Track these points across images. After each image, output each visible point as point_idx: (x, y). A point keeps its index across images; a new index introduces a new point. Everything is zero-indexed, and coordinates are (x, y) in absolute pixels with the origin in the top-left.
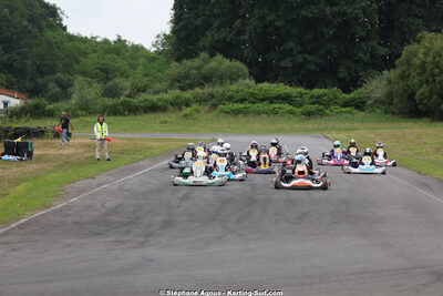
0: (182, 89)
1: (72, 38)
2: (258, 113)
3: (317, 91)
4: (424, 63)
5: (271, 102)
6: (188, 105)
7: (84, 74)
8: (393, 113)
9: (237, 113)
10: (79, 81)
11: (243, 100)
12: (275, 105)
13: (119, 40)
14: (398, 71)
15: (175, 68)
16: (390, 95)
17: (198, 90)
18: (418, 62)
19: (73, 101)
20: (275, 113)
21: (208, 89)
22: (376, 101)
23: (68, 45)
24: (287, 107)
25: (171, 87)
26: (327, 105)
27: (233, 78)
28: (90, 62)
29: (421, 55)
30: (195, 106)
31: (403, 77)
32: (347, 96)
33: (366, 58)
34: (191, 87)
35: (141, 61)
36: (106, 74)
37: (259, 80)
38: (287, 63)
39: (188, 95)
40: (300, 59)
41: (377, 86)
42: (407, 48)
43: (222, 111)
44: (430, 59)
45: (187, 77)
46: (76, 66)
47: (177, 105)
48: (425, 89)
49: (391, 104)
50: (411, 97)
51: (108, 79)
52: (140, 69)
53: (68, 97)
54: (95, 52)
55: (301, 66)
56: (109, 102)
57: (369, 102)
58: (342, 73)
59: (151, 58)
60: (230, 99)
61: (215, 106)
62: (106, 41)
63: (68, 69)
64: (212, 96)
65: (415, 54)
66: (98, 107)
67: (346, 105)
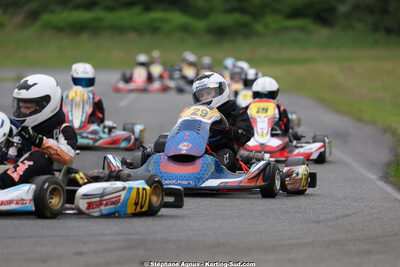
2: (120, 30)
5: (148, 9)
8: (389, 31)
9: (78, 29)
12: (156, 15)
20: (154, 29)
26: (257, 14)
43: (48, 26)
49: (385, 11)
57: (342, 9)
61: (34, 16)
67: (295, 14)
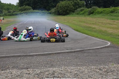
0: (21, 11)
1: (2, 3)
3: (43, 11)
4: (60, 6)
6: (22, 14)
7: (4, 9)
10: (4, 10)
11: (31, 13)
13: (10, 4)
14: (56, 8)
15: (20, 8)
16: (55, 12)
17: (24, 11)
18: (59, 6)
19: (3, 14)
21: (25, 11)
22: (53, 13)
23: (2, 5)
24: (38, 14)
25: (19, 11)
27: (30, 9)
28: (5, 7)
29: (60, 5)
30: (23, 14)
31: (57, 9)
32: (48, 12)
33: (51, 6)
34: (23, 11)
35: (14, 7)
36: (8, 9)
37: (34, 10)
38: (38, 7)
39: (22, 12)
40: (40, 6)
41: (53, 10)
42: (58, 4)
44: (61, 6)
45: (22, 9)
46: (3, 8)
47: (21, 14)
48: (61, 10)
50: (59, 12)
51: (8, 10)
52: (14, 8)
53: (2, 13)
54: (6, 5)
55: (41, 7)
56: (9, 14)
58: (47, 8)
59: (15, 6)
60: (29, 13)
62: (8, 4)
63: (2, 8)
64: (26, 12)
65: (59, 5)
66: (8, 15)
